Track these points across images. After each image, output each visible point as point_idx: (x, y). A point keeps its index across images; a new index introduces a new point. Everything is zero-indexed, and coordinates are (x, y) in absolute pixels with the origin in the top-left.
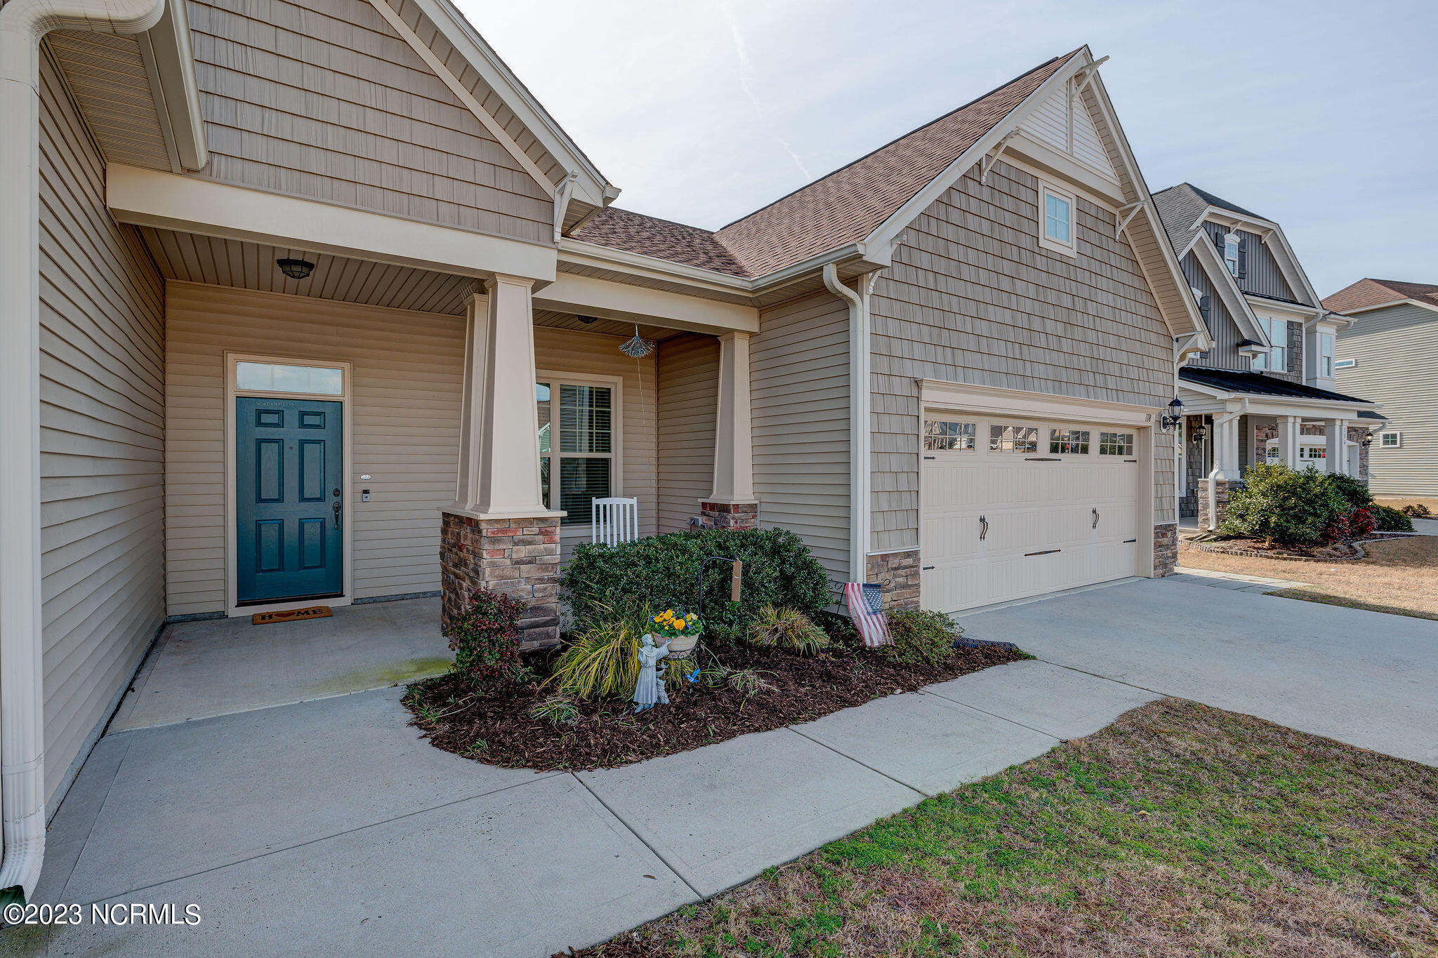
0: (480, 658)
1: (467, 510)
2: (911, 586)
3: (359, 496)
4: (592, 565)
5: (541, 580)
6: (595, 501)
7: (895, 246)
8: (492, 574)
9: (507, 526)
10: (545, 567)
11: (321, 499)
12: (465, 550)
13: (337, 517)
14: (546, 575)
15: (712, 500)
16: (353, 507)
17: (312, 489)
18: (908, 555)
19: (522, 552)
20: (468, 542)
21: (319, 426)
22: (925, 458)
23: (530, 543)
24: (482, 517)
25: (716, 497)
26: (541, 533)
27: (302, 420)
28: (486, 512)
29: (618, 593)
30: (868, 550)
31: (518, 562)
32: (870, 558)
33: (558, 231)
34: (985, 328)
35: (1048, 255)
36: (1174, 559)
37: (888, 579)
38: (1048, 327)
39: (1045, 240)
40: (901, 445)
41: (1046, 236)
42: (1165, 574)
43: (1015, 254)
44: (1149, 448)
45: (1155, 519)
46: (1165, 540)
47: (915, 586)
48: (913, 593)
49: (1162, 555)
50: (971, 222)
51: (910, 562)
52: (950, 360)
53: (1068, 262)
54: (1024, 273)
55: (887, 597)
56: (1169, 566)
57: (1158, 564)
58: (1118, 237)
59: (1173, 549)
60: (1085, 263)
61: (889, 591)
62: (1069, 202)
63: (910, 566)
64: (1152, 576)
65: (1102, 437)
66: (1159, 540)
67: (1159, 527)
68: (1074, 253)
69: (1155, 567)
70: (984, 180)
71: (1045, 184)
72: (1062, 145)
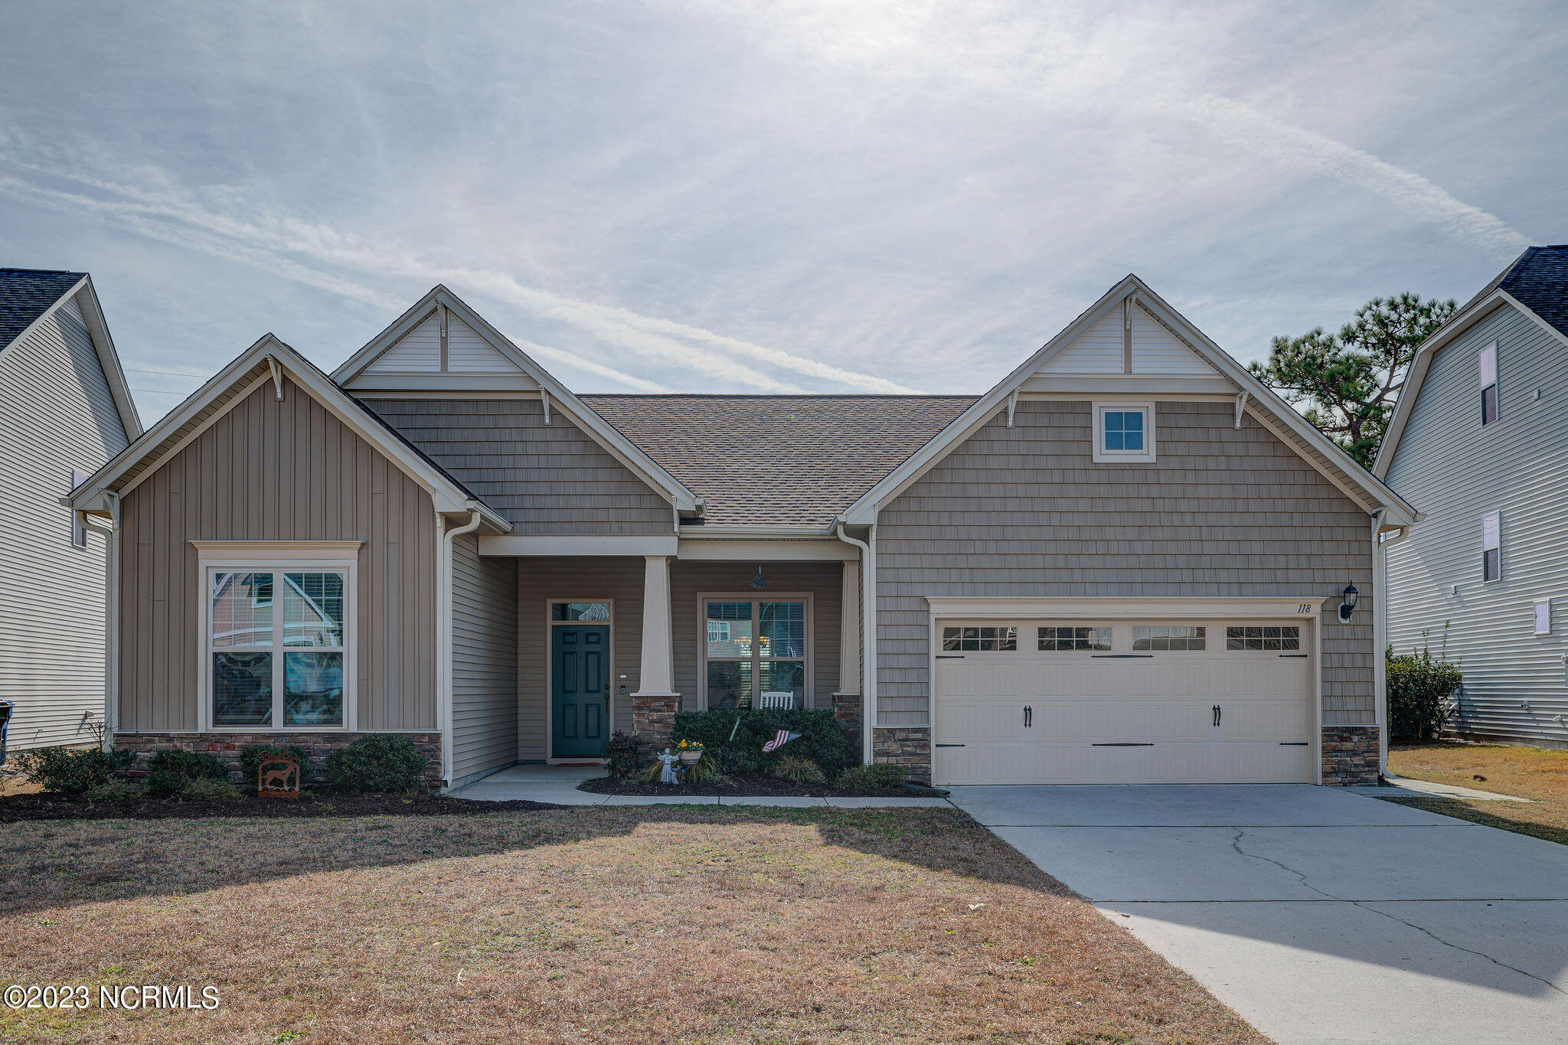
2: (919, 754)
3: (619, 689)
5: (666, 733)
6: (763, 694)
8: (637, 726)
9: (648, 701)
10: (667, 725)
11: (598, 692)
13: (607, 703)
14: (668, 730)
15: (838, 693)
16: (615, 697)
17: (593, 686)
18: (916, 730)
19: (655, 716)
21: (597, 642)
22: (937, 657)
23: (659, 711)
24: (635, 694)
25: (840, 692)
26: (667, 705)
27: (587, 639)
28: (638, 692)
30: (875, 724)
31: (652, 722)
32: (876, 730)
33: (676, 525)
34: (1014, 547)
35: (1109, 467)
36: (1375, 769)
37: (894, 747)
38: (1110, 533)
39: (1101, 454)
40: (910, 647)
41: (1104, 451)
42: (1351, 783)
43: (1057, 477)
44: (1314, 641)
45: (1324, 720)
46: (1348, 745)
47: (925, 754)
48: (921, 760)
49: (1340, 761)
50: (994, 462)
51: (920, 736)
52: (967, 579)
53: (1143, 468)
54: (1071, 491)
55: (893, 760)
56: (1363, 775)
57: (1329, 770)
58: (1238, 425)
59: (1371, 757)
60: (1174, 463)
61: (896, 756)
62: (1144, 411)
63: (921, 739)
64: (1320, 782)
65: (1230, 633)
66: (1334, 744)
67: (1333, 729)
68: (1152, 458)
69: (1325, 774)
70: (1010, 423)
71: (1101, 404)
72: (1117, 367)
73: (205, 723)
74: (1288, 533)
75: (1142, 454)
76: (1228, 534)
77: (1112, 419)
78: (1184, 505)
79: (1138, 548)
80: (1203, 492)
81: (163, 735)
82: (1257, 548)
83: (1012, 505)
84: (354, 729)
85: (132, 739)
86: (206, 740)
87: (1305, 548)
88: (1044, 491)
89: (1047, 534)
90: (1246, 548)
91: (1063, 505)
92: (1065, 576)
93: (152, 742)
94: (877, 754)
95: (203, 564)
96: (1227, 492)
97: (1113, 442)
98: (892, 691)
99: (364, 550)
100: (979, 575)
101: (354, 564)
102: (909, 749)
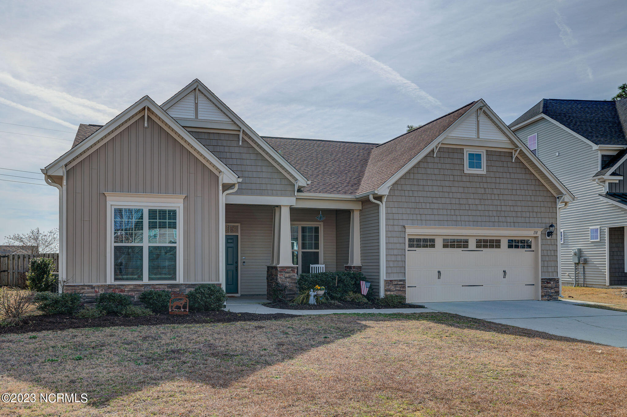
0: (278, 296)
1: (274, 265)
2: (402, 290)
3: (242, 263)
4: (303, 278)
5: (292, 283)
6: (311, 266)
7: (389, 189)
8: (280, 279)
9: (284, 269)
10: (293, 279)
11: (233, 264)
12: (273, 275)
13: (236, 270)
14: (293, 281)
15: (348, 265)
16: (241, 267)
18: (401, 281)
19: (287, 275)
20: (274, 273)
21: (232, 242)
22: (408, 250)
23: (289, 273)
24: (278, 266)
25: (349, 265)
26: (292, 271)
28: (279, 265)
29: (309, 284)
30: (385, 278)
31: (286, 278)
32: (385, 281)
33: (296, 192)
34: (436, 206)
35: (470, 175)
36: (558, 294)
37: (392, 288)
38: (470, 201)
39: (468, 170)
40: (398, 246)
41: (468, 169)
42: (550, 299)
43: (451, 178)
44: (538, 246)
45: (542, 276)
46: (550, 285)
47: (404, 290)
48: (403, 293)
49: (547, 291)
50: (429, 171)
51: (402, 283)
52: (419, 218)
53: (481, 176)
54: (456, 184)
55: (392, 293)
56: (554, 297)
57: (544, 295)
58: (513, 161)
59: (556, 289)
60: (492, 175)
61: (393, 291)
62: (482, 153)
63: (402, 284)
64: (540, 300)
65: (509, 242)
66: (545, 285)
67: (545, 279)
68: (484, 172)
69: (542, 296)
70: (435, 156)
71: (467, 150)
72: (474, 135)
73: (110, 280)
74: (530, 204)
75: (481, 170)
76: (510, 203)
77: (471, 156)
78: (495, 191)
79: (480, 208)
80: (502, 186)
81: (89, 286)
82: (519, 209)
83: (435, 189)
84: (182, 282)
85: (74, 288)
86: (111, 288)
87: (535, 209)
88: (447, 183)
89: (448, 201)
90: (516, 209)
91: (454, 189)
92: (454, 218)
93: (83, 289)
94: (386, 290)
95: (109, 204)
96: (510, 187)
97: (471, 166)
98: (391, 264)
99: (186, 199)
100: (423, 217)
101: (181, 205)
102: (398, 288)
